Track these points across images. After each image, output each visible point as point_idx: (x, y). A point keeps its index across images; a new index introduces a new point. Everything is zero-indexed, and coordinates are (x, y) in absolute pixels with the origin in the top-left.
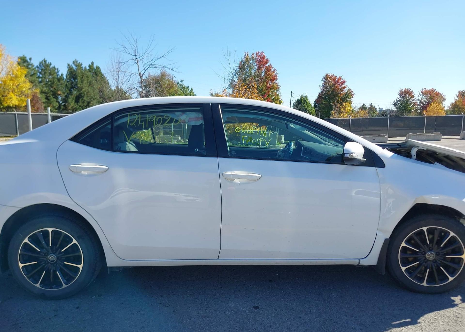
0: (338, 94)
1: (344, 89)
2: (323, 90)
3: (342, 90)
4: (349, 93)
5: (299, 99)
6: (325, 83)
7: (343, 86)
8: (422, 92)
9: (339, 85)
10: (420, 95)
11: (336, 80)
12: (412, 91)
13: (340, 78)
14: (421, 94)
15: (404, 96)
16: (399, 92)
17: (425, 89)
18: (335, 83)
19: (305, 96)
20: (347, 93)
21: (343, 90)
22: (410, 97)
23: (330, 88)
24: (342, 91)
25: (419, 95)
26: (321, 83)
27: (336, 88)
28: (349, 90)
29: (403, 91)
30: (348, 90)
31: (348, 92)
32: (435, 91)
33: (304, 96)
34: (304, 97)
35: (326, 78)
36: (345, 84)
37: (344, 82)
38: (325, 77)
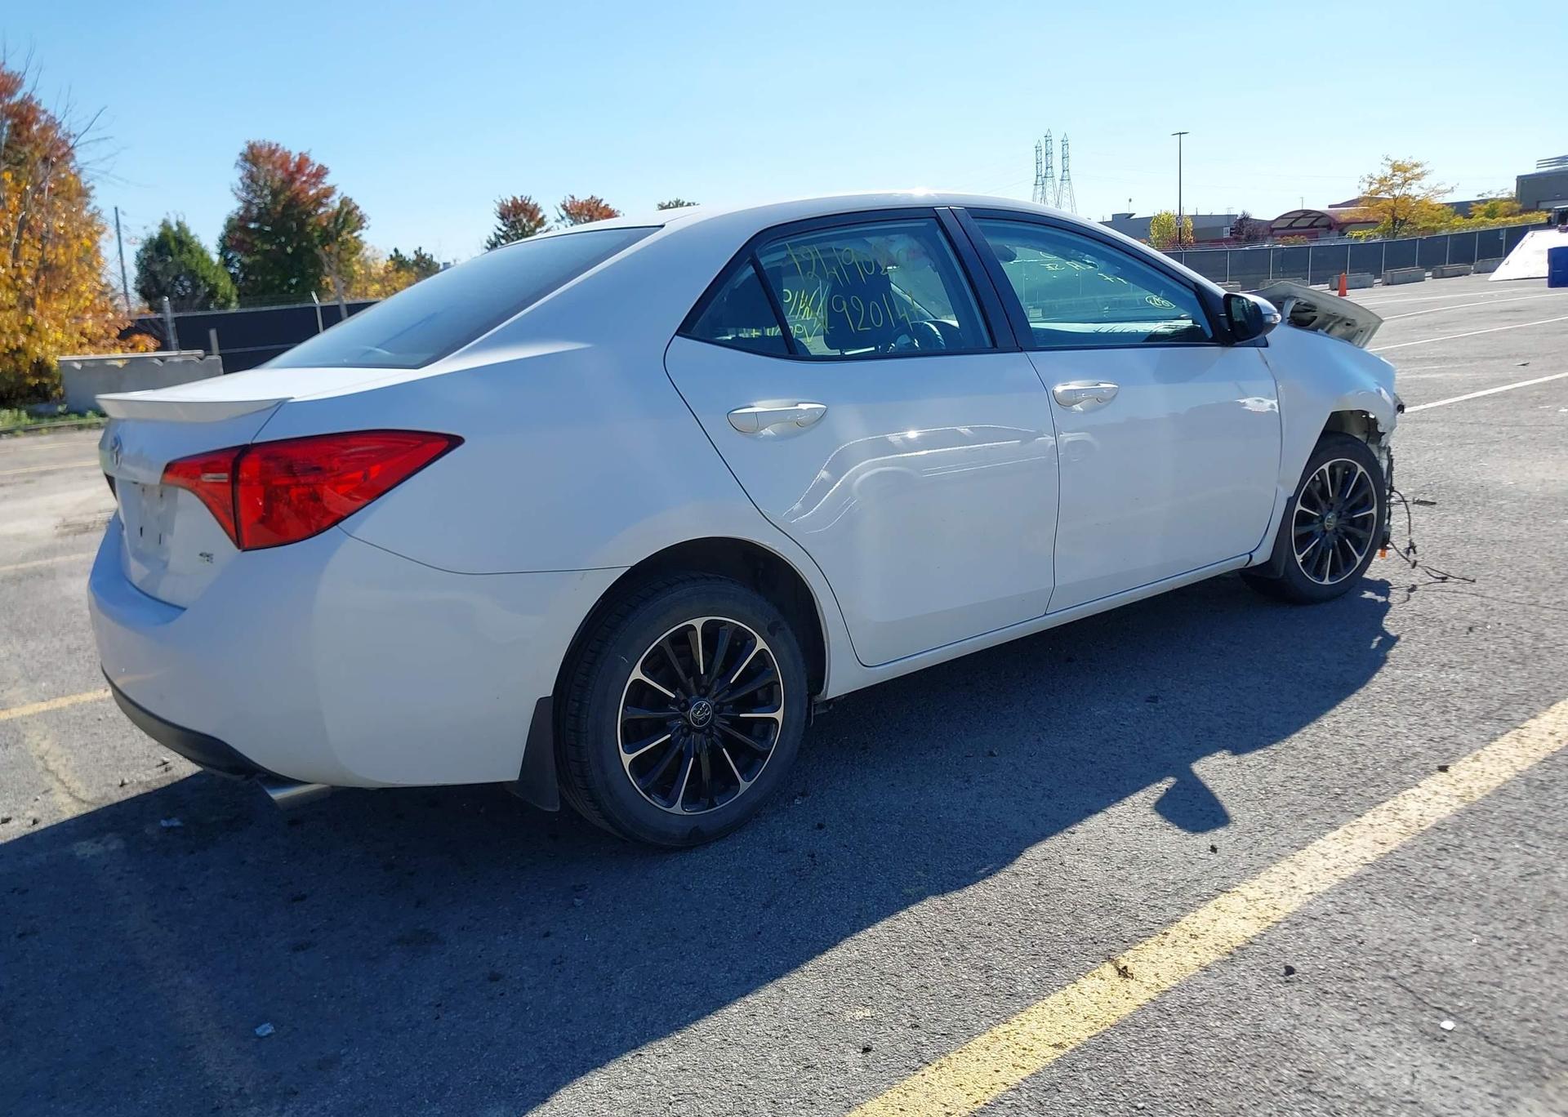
0: (309, 215)
1: (327, 197)
2: (248, 203)
3: (318, 201)
4: (349, 213)
5: (156, 236)
6: (252, 177)
7: (320, 186)
8: (564, 207)
9: (305, 182)
10: (563, 218)
11: (292, 165)
12: (536, 205)
13: (304, 161)
14: (564, 213)
15: (514, 222)
16: (498, 209)
17: (573, 197)
18: (291, 178)
19: (178, 224)
20: (339, 213)
21: (324, 201)
22: (532, 224)
23: (275, 194)
24: (321, 204)
25: (560, 218)
26: (235, 176)
27: (298, 194)
28: (345, 202)
29: (510, 205)
30: (341, 202)
31: (341, 208)
32: (603, 204)
33: (173, 223)
34: (175, 228)
35: (254, 157)
36: (328, 181)
37: (321, 172)
38: (245, 156)
